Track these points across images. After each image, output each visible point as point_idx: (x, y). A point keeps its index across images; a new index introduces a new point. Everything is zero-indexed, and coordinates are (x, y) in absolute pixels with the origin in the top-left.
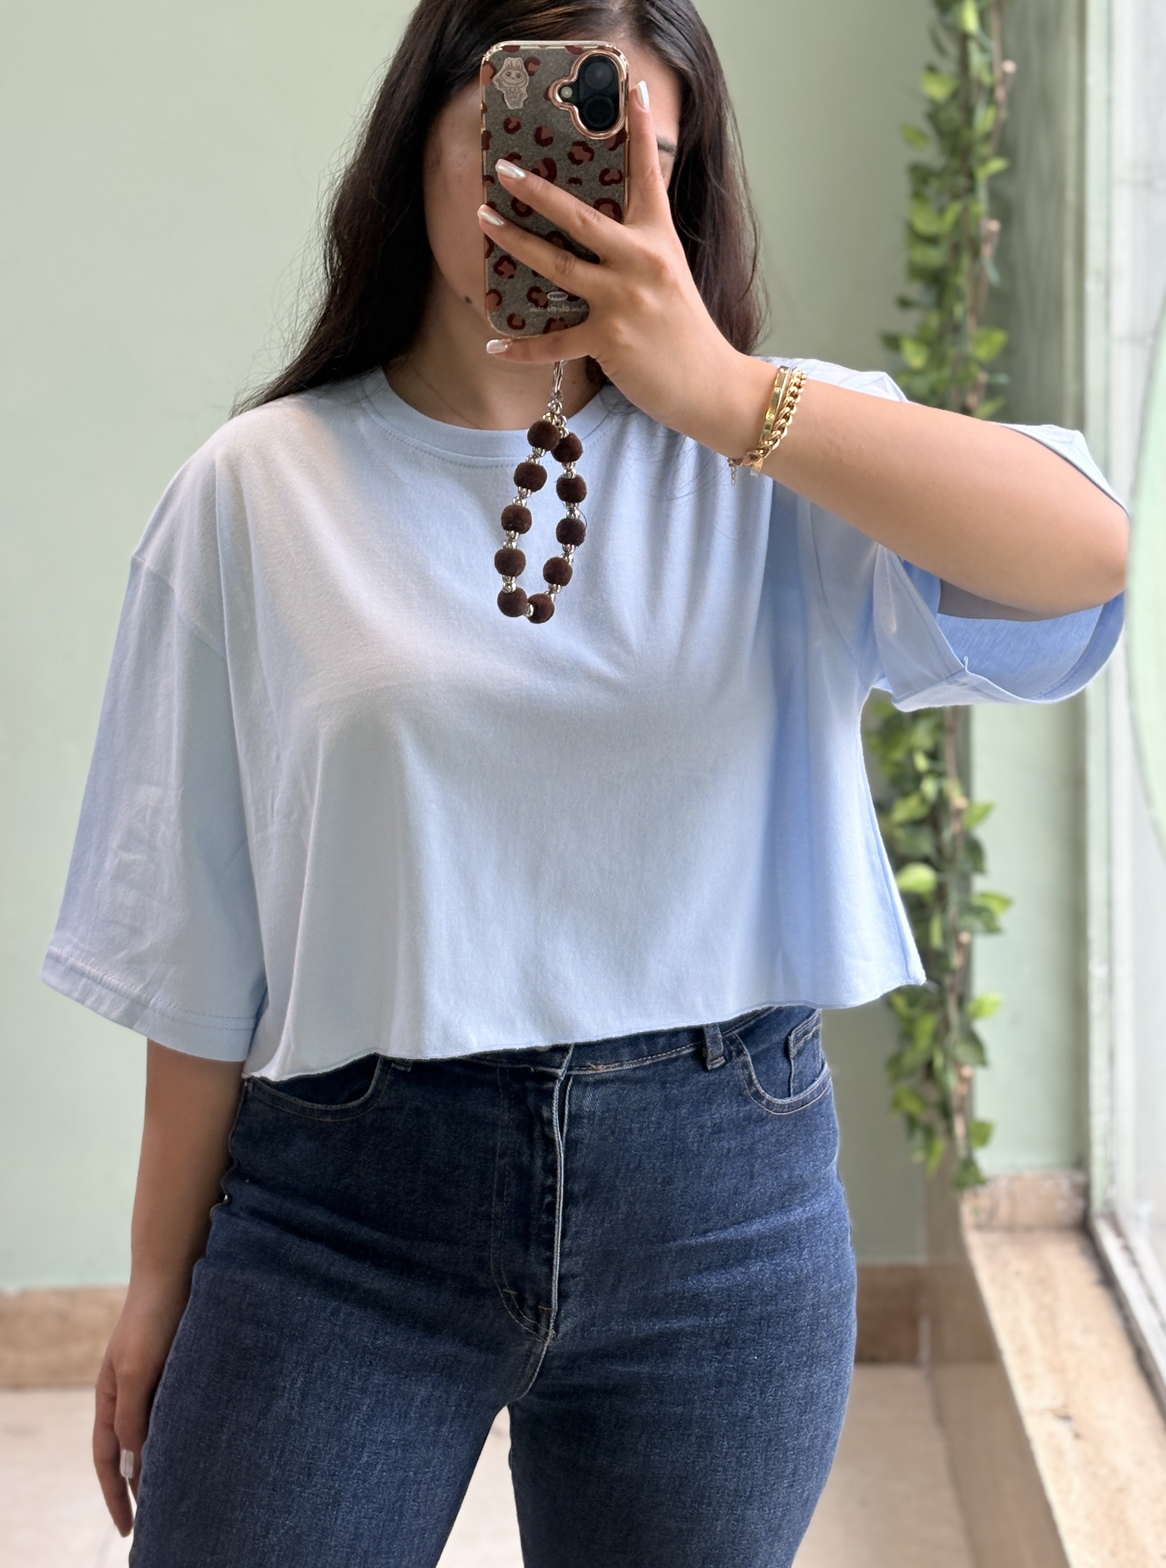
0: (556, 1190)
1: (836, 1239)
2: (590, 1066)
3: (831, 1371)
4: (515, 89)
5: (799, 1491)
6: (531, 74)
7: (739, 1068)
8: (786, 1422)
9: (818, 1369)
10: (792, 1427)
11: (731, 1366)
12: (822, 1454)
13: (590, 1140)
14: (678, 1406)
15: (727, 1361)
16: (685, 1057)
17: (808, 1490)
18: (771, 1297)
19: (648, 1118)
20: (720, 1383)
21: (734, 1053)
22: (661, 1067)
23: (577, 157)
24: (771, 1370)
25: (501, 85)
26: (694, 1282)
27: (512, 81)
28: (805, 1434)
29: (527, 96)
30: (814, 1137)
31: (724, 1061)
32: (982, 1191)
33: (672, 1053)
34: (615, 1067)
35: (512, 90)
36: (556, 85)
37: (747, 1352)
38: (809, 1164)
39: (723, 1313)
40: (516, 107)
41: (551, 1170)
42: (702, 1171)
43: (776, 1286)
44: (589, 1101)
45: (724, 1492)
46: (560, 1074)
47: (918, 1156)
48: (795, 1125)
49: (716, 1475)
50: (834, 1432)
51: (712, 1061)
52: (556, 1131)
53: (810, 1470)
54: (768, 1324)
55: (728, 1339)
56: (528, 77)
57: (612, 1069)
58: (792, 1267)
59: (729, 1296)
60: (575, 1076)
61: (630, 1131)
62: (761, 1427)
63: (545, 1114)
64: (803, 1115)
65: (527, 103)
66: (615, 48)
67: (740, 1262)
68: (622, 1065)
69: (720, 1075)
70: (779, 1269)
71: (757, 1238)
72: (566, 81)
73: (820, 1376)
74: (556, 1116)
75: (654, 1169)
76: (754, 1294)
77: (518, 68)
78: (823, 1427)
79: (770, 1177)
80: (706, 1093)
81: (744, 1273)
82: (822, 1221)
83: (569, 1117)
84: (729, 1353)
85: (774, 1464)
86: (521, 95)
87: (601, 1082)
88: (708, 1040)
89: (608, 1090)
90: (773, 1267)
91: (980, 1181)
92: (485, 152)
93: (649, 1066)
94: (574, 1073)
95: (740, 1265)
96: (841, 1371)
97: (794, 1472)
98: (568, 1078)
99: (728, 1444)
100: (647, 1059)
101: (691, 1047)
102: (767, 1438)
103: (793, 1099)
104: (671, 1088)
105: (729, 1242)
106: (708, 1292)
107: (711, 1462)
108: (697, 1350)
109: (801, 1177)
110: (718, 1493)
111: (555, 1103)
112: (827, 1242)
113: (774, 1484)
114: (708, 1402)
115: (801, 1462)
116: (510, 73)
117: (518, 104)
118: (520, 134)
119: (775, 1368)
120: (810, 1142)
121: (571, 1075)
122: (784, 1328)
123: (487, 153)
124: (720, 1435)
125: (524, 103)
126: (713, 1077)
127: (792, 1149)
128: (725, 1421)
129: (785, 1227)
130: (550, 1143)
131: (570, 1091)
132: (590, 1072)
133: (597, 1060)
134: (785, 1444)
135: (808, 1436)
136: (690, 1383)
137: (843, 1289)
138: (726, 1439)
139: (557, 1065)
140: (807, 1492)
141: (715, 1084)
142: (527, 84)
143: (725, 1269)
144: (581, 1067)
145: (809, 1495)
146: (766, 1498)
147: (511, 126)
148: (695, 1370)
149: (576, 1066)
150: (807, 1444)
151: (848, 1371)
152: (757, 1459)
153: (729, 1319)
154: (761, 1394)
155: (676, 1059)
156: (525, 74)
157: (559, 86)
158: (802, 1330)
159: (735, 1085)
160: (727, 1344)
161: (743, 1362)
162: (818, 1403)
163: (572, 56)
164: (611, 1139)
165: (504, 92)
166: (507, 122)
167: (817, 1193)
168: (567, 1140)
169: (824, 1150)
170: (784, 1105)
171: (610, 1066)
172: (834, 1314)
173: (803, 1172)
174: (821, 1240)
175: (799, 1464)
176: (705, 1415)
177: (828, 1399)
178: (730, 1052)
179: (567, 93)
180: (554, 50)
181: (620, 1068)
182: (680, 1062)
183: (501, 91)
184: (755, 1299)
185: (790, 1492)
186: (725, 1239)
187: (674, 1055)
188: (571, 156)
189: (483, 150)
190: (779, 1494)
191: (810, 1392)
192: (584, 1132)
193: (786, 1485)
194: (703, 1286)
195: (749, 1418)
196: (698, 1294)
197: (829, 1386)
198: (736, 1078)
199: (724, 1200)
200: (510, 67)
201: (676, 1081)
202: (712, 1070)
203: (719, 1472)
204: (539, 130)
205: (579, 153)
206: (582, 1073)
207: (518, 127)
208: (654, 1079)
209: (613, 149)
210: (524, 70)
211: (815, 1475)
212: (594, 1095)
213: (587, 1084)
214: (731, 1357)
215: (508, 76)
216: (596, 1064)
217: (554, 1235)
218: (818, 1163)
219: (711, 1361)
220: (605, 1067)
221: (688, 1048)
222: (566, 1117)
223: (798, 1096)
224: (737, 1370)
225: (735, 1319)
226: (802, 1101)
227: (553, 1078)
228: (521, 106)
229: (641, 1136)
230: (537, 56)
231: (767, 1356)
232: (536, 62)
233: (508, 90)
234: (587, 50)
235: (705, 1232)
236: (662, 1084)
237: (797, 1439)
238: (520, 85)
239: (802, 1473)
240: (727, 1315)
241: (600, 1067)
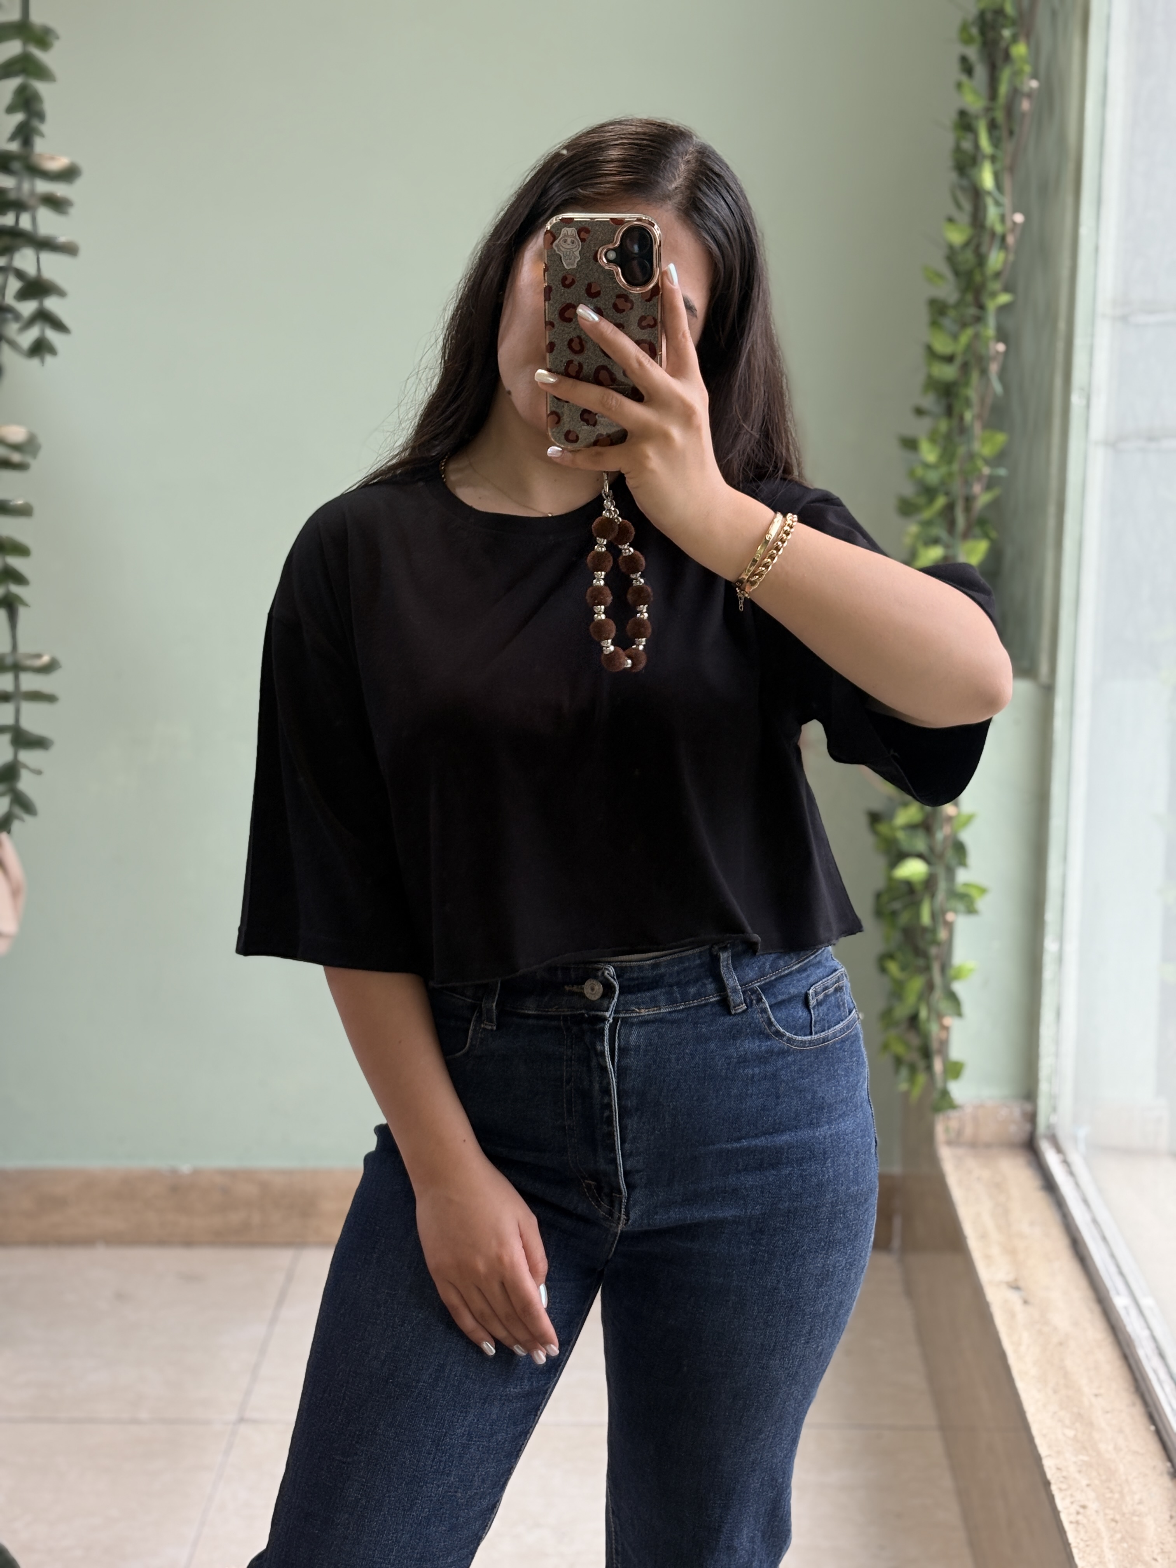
0: (612, 1106)
1: (858, 1152)
2: (634, 1010)
3: (846, 1254)
4: (570, 254)
5: (814, 1346)
6: (583, 240)
7: (758, 1012)
8: (805, 1293)
9: (833, 1252)
10: (810, 1298)
11: (764, 1248)
12: (835, 1318)
13: (637, 1067)
14: (719, 1278)
15: (761, 1245)
16: (712, 1004)
17: (822, 1345)
18: (797, 1195)
19: (683, 1051)
20: (754, 1261)
21: (754, 1002)
22: (693, 1011)
23: (620, 307)
24: (795, 1252)
25: (559, 250)
26: (734, 1179)
27: (568, 247)
28: (821, 1303)
29: (579, 259)
30: (836, 1067)
31: (746, 1007)
32: (953, 1114)
33: (702, 1001)
34: (654, 1011)
35: (568, 253)
36: (603, 249)
37: (777, 1238)
38: (831, 1089)
39: (758, 1207)
40: (571, 267)
41: (607, 1091)
42: (731, 1092)
43: (801, 1187)
44: (635, 1037)
45: (752, 1346)
46: (608, 1016)
47: (903, 1086)
48: (817, 1057)
49: (747, 1333)
50: (846, 1301)
51: (734, 1007)
52: (607, 1061)
53: (824, 1330)
54: (794, 1216)
55: (762, 1227)
56: (580, 243)
57: (652, 1013)
58: (816, 1173)
59: (762, 1192)
60: (623, 1018)
61: (669, 1060)
62: (785, 1297)
63: (599, 1048)
64: (824, 1050)
65: (579, 264)
66: (650, 220)
67: (773, 1166)
68: (660, 1009)
69: (742, 1018)
70: (804, 1173)
71: (786, 1147)
72: (611, 246)
73: (836, 1257)
74: (607, 1048)
75: (690, 1089)
76: (783, 1192)
77: (572, 236)
78: (837, 1297)
79: (795, 1098)
80: (731, 1032)
81: (776, 1176)
82: (846, 1137)
83: (619, 1049)
84: (762, 1239)
85: (794, 1325)
86: (575, 257)
87: (645, 1022)
88: (729, 991)
89: (649, 1028)
90: (800, 1172)
91: (953, 1106)
92: (547, 303)
93: (683, 1009)
94: (621, 1015)
95: (773, 1169)
96: (856, 1254)
97: (810, 1332)
98: (616, 1020)
99: (758, 1309)
100: (679, 1006)
101: (717, 996)
102: (789, 1305)
103: (815, 1037)
104: (702, 1027)
105: (761, 1148)
106: (745, 1188)
107: (744, 1322)
108: (737, 1234)
109: (823, 1098)
110: (748, 1346)
111: (606, 1038)
112: (848, 1154)
113: (793, 1341)
114: (744, 1276)
115: (816, 1325)
116: (566, 240)
117: (572, 264)
118: (574, 288)
119: (798, 1251)
120: (832, 1072)
121: (618, 1018)
122: (807, 1220)
123: (548, 304)
124: (752, 1302)
125: (577, 264)
126: (735, 1020)
127: (815, 1076)
128: (756, 1291)
129: (810, 1140)
130: (604, 1069)
131: (619, 1030)
132: (634, 1015)
133: (640, 1005)
134: (804, 1310)
135: (824, 1304)
136: (730, 1260)
137: (859, 1191)
138: (756, 1305)
139: (605, 1009)
140: (821, 1347)
141: (738, 1025)
142: (580, 249)
143: (760, 1171)
144: (627, 1011)
145: (823, 1350)
146: (786, 1352)
147: (567, 282)
148: (734, 1251)
149: (623, 1010)
150: (822, 1311)
151: (863, 1254)
152: (780, 1321)
153: (763, 1211)
154: (787, 1271)
155: (705, 1005)
156: (578, 241)
157: (605, 250)
158: (821, 1222)
159: (756, 1026)
160: (762, 1232)
161: (773, 1246)
162: (833, 1279)
163: (615, 226)
164: (654, 1067)
165: (562, 255)
166: (564, 279)
167: (843, 1115)
168: (618, 1067)
169: (846, 1078)
170: (805, 1042)
171: (650, 1010)
172: (851, 1210)
173: (825, 1095)
174: (844, 1152)
175: (814, 1325)
176: (741, 1286)
177: (842, 1276)
178: (751, 1001)
179: (611, 255)
180: (601, 221)
181: (658, 1012)
182: (708, 1008)
183: (559, 255)
184: (784, 1196)
185: (806, 1347)
186: (756, 1146)
187: (703, 1002)
188: (615, 306)
189: (545, 301)
190: (797, 1349)
191: (826, 1270)
192: (631, 1061)
193: (803, 1342)
194: (740, 1183)
195: (775, 1289)
196: (736, 1189)
197: (844, 1265)
198: (757, 1021)
199: (753, 1115)
200: (566, 235)
201: (706, 1022)
202: (735, 1014)
203: (749, 1330)
204: (589, 286)
205: (621, 303)
206: (628, 1015)
207: (573, 282)
208: (687, 1021)
209: (649, 300)
210: (577, 237)
211: (828, 1334)
212: (639, 1033)
213: (632, 1024)
214: (764, 1242)
215: (565, 242)
216: (639, 1009)
217: (615, 1141)
218: (839, 1088)
219: (747, 1244)
220: (647, 1010)
221: (714, 997)
222: (616, 1050)
223: (818, 1035)
224: (768, 1252)
225: (768, 1211)
226: (824, 1039)
227: (604, 1020)
228: (575, 266)
229: (678, 1064)
230: (587, 226)
231: (792, 1241)
232: (587, 231)
233: (565, 253)
234: (628, 222)
235: (739, 1139)
236: (694, 1025)
237: (813, 1306)
238: (574, 250)
239: (817, 1333)
240: (762, 1208)
241: (643, 1011)
